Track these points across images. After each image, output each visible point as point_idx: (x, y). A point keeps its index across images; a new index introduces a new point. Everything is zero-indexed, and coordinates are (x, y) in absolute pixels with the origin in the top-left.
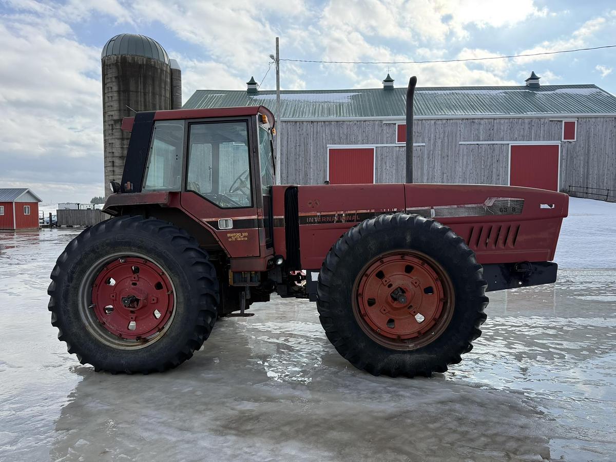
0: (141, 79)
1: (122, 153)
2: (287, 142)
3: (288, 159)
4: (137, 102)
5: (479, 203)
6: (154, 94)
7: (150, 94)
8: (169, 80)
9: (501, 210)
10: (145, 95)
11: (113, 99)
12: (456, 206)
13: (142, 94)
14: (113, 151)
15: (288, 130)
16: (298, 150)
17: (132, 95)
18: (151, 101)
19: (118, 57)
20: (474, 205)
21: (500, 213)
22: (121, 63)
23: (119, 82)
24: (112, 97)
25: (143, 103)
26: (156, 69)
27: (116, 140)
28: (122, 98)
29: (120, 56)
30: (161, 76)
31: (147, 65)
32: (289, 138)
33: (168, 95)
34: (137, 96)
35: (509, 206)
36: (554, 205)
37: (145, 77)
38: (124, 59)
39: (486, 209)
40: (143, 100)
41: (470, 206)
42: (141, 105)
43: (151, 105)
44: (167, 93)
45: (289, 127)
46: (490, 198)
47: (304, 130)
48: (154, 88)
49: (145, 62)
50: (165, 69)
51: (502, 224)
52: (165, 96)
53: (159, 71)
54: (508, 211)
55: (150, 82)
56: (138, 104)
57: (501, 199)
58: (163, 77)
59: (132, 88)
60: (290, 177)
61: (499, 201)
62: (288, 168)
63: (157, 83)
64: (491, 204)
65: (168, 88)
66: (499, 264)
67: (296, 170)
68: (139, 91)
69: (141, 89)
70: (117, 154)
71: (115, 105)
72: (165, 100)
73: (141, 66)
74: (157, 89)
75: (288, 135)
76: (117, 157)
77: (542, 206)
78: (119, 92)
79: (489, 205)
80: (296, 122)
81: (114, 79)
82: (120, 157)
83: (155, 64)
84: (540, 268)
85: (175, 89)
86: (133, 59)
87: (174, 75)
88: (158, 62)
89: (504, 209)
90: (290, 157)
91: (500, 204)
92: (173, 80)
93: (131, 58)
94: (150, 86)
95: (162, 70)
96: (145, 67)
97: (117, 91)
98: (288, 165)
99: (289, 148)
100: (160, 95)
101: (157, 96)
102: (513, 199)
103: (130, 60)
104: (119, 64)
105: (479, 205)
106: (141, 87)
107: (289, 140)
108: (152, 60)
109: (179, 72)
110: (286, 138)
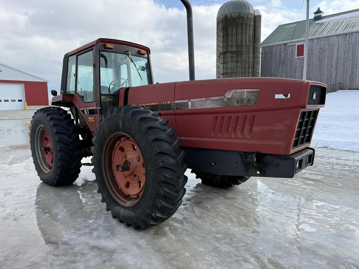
0: (235, 26)
1: (223, 71)
2: (338, 50)
3: (337, 63)
4: (232, 40)
5: (221, 96)
6: (242, 34)
7: (240, 34)
8: (252, 23)
9: (238, 102)
10: (237, 35)
11: (220, 41)
12: (204, 99)
13: (235, 35)
14: (220, 71)
15: (339, 41)
16: (346, 55)
17: (230, 37)
18: (240, 39)
19: (223, 16)
20: (217, 98)
21: (237, 105)
22: (225, 19)
23: (223, 31)
24: (220, 40)
25: (235, 40)
26: (244, 18)
27: (221, 65)
28: (224, 39)
29: (224, 15)
30: (247, 21)
31: (239, 17)
32: (340, 47)
33: (251, 33)
34: (232, 37)
35: (245, 97)
36: (289, 95)
37: (237, 25)
38: (226, 16)
39: (225, 101)
40: (235, 38)
41: (214, 98)
42: (234, 42)
43: (240, 40)
44: (250, 32)
45: (340, 39)
46: (230, 89)
47: (353, 39)
48: (242, 31)
49: (237, 16)
50: (250, 17)
51: (240, 115)
52: (249, 34)
53: (246, 19)
54: (244, 102)
55: (240, 27)
56: (232, 42)
57: (239, 90)
58: (248, 22)
59: (230, 33)
60: (338, 76)
61: (236, 93)
62: (337, 70)
63: (244, 26)
64: (230, 97)
65: (252, 28)
66: (239, 152)
67: (344, 71)
68: (234, 33)
69: (234, 32)
70: (221, 72)
71: (221, 44)
72: (249, 36)
73: (235, 19)
74: (244, 30)
75: (338, 45)
76: (221, 74)
77: (277, 96)
78: (223, 36)
79: (229, 97)
80: (346, 34)
81: (221, 30)
82: (222, 74)
83: (243, 15)
84: (277, 161)
85: (256, 28)
86: (231, 15)
87: (256, 19)
88: (245, 14)
89: (240, 100)
90: (339, 61)
91: (237, 96)
92: (256, 22)
93: (229, 15)
94: (240, 29)
95: (248, 18)
96: (237, 18)
97: (222, 36)
98: (337, 68)
99: (339, 55)
100: (246, 34)
101: (244, 35)
102: (249, 90)
103: (229, 16)
104: (224, 20)
105: (221, 97)
106: (234, 31)
107: (339, 49)
108: (242, 13)
109: (260, 17)
110: (337, 47)
